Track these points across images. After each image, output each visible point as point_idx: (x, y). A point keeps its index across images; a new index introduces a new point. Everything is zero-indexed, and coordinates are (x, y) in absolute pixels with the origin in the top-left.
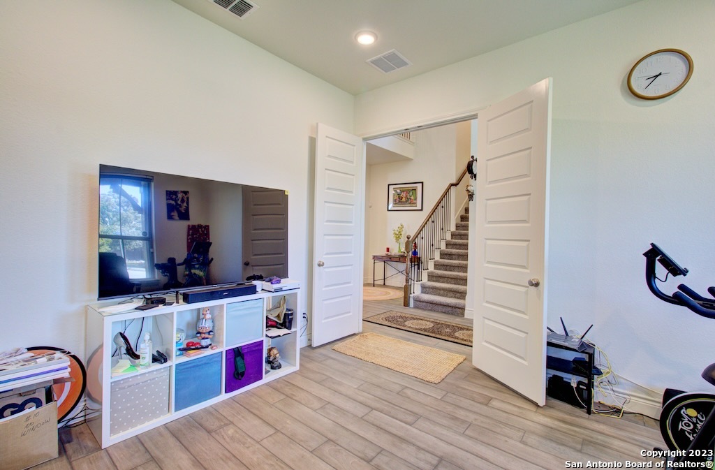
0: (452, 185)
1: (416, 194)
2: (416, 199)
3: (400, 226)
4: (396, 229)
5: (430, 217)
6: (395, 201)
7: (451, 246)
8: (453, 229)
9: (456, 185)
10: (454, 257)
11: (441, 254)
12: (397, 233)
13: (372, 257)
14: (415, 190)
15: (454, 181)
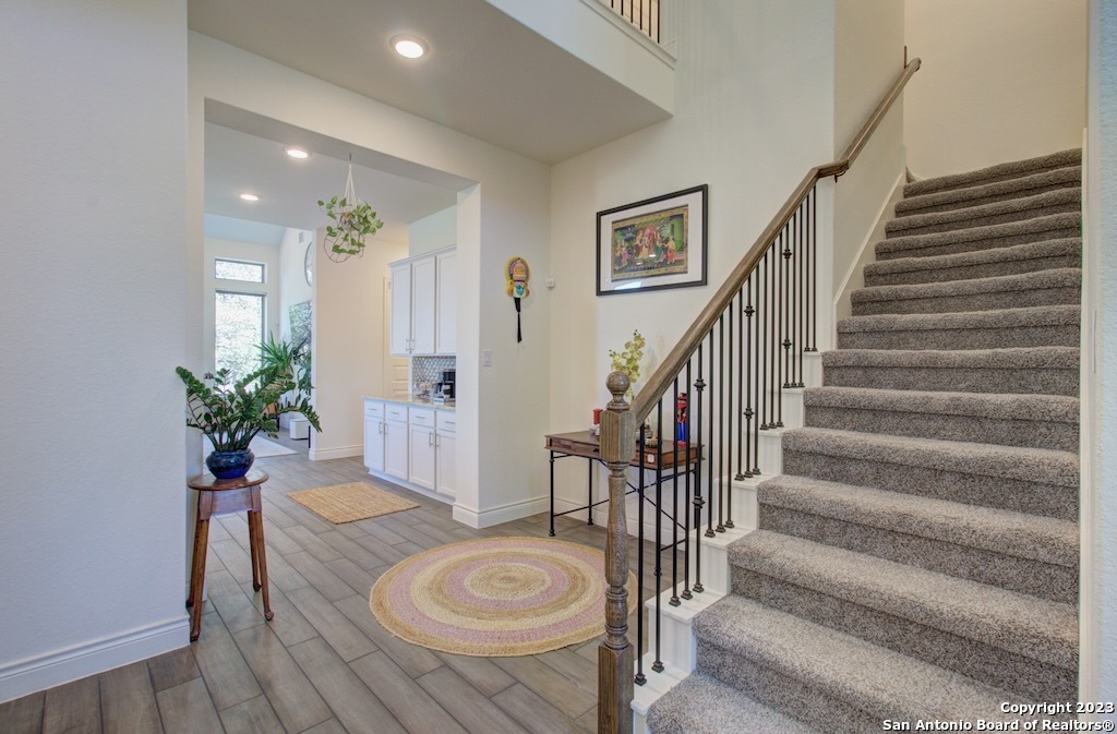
0: (821, 173)
1: (683, 230)
2: (683, 247)
3: (631, 339)
4: (621, 349)
5: (737, 288)
6: (617, 261)
7: (829, 416)
8: (826, 341)
9: (836, 170)
10: (853, 469)
11: (786, 450)
12: (624, 362)
13: (544, 442)
14: (679, 217)
15: (829, 159)
